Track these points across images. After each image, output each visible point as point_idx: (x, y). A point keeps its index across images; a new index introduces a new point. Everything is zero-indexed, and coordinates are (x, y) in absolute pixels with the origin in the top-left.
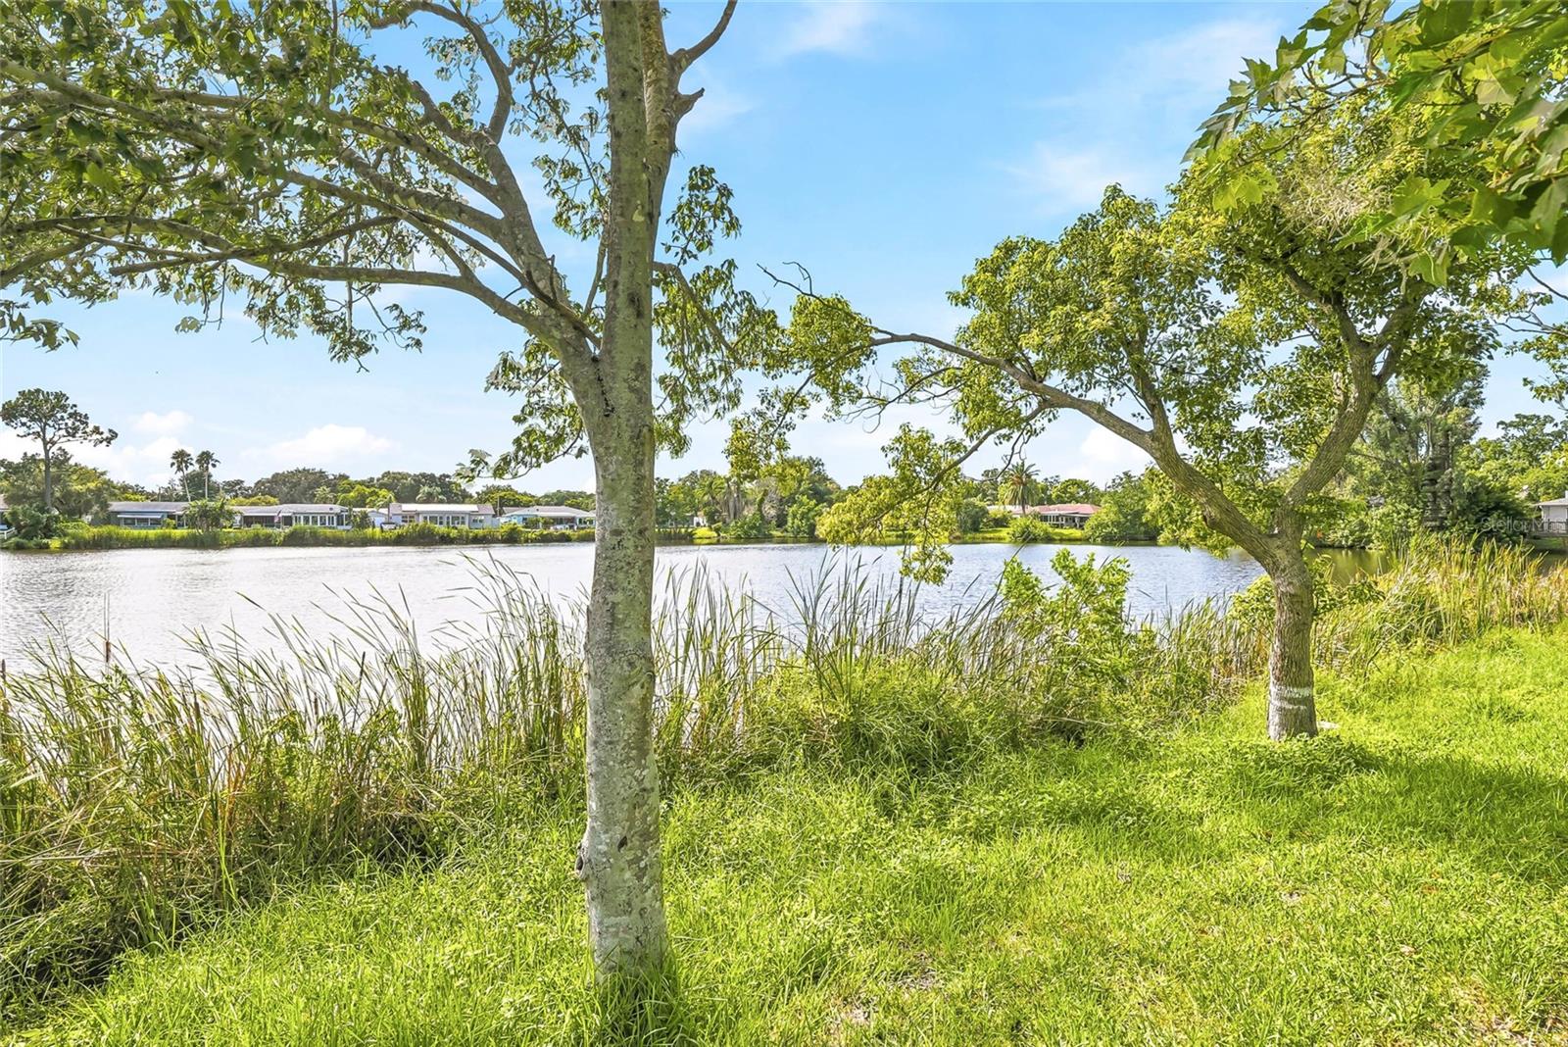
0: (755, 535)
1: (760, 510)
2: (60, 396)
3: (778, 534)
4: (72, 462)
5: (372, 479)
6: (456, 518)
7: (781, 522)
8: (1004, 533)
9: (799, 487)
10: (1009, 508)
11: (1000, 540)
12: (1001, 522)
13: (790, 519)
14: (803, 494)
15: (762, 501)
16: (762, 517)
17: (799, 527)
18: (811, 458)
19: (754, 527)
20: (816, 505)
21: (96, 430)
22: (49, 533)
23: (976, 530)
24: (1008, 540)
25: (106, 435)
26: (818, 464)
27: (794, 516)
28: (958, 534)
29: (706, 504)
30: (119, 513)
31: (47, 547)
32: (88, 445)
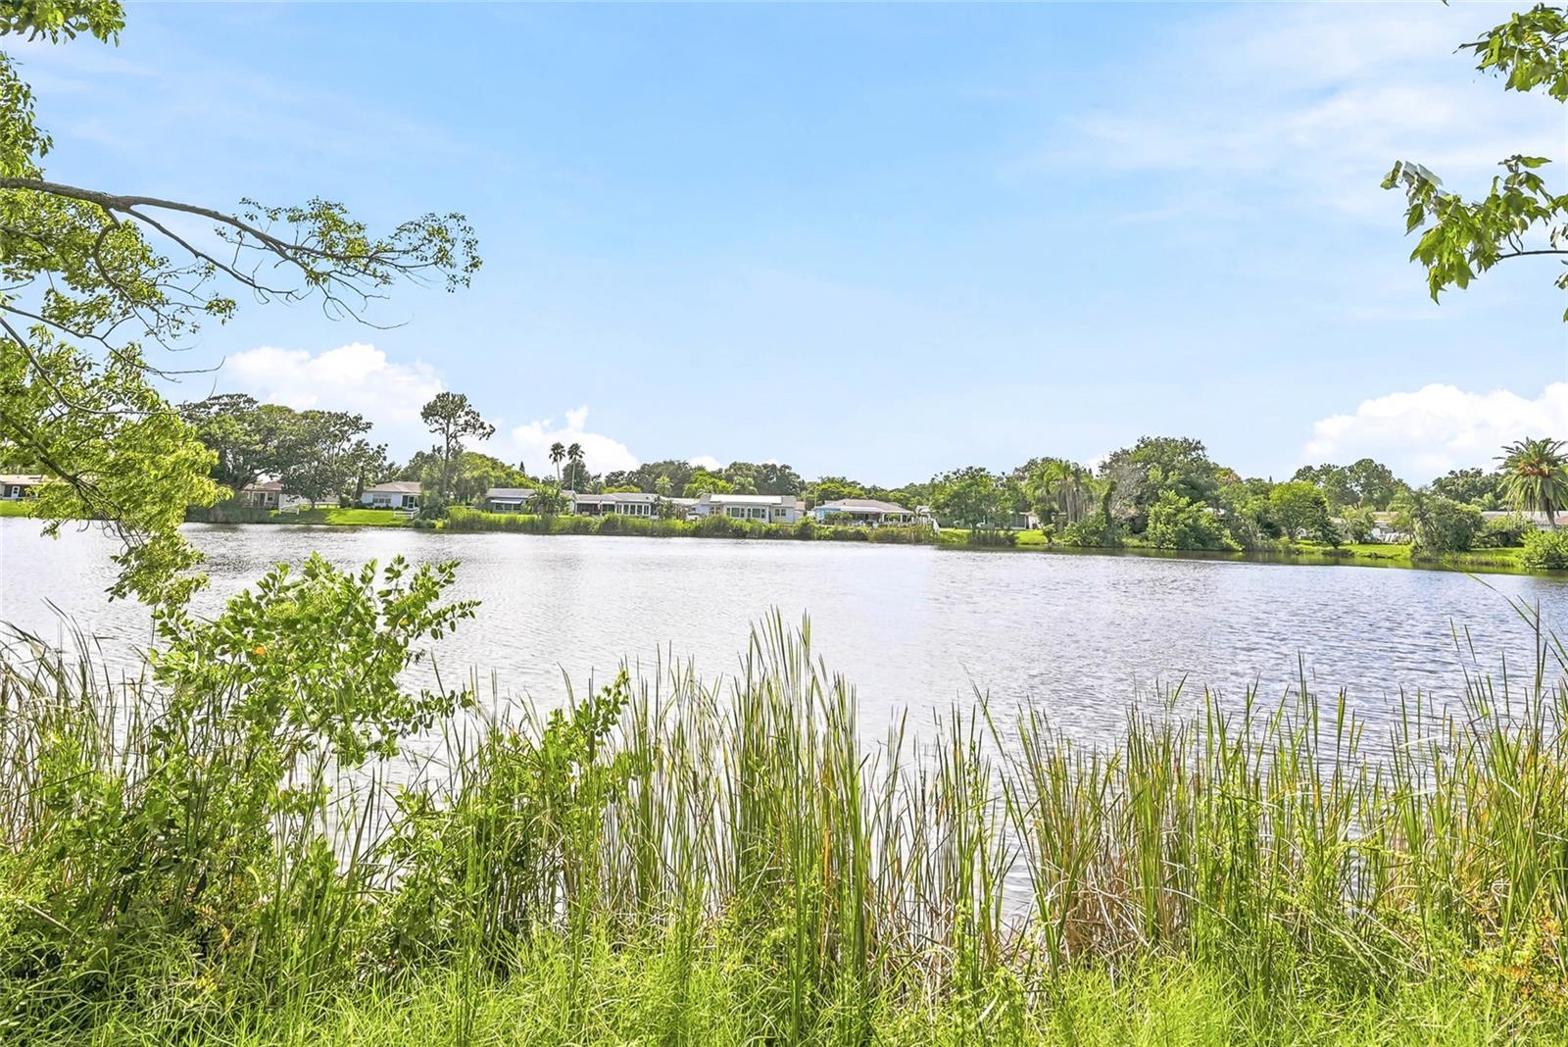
0: (1102, 541)
1: (1106, 510)
2: (463, 398)
3: (1135, 542)
4: (465, 451)
5: (720, 471)
6: (758, 511)
7: (1138, 527)
8: (1514, 556)
9: (1166, 478)
10: (1527, 515)
11: (1505, 568)
12: (1510, 539)
13: (1151, 523)
14: (1170, 488)
15: (1108, 497)
16: (1109, 520)
17: (1163, 534)
18: (1186, 440)
19: (1096, 532)
20: (1189, 504)
21: (482, 426)
22: (440, 513)
23: (1464, 548)
24: (1520, 567)
25: (488, 430)
26: (1196, 448)
27: (1157, 520)
28: (1426, 553)
29: (1039, 500)
30: (493, 498)
31: (434, 526)
32: (475, 438)
